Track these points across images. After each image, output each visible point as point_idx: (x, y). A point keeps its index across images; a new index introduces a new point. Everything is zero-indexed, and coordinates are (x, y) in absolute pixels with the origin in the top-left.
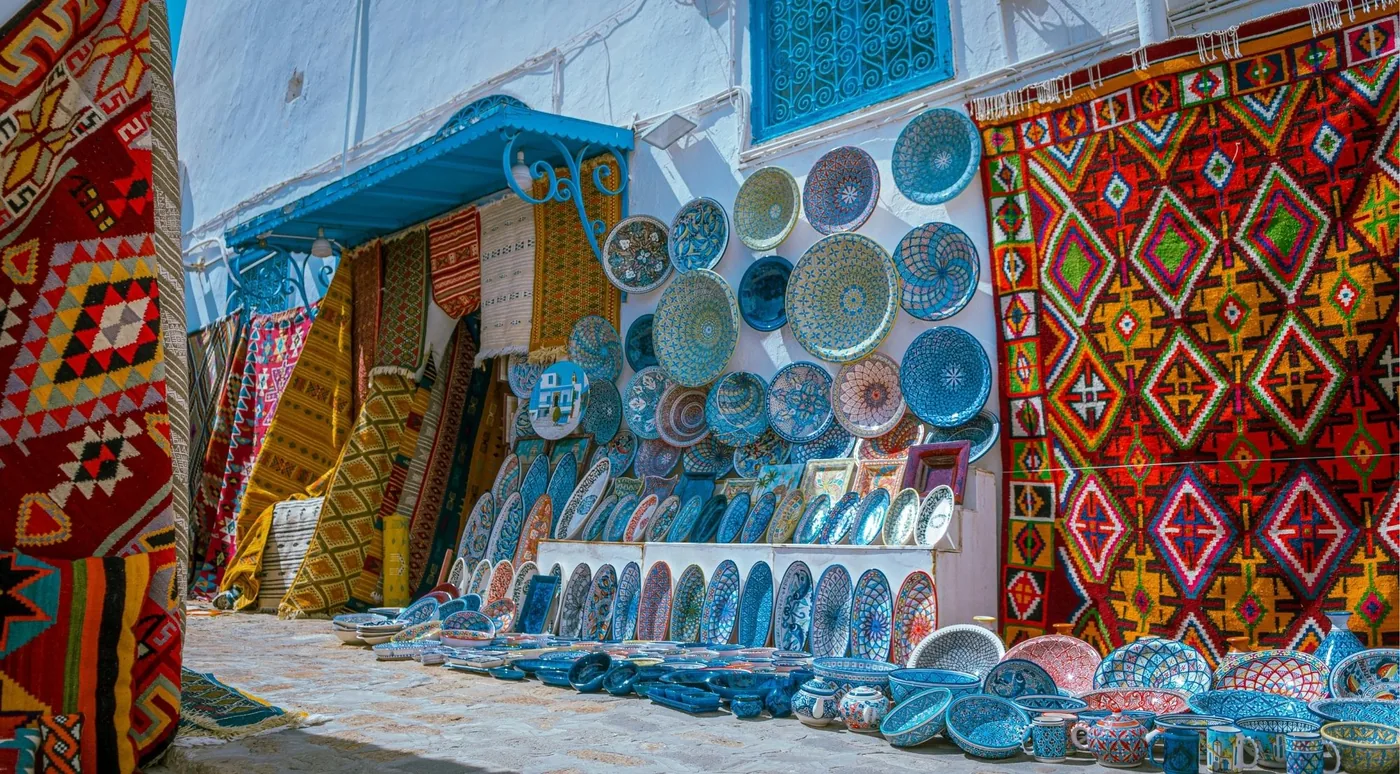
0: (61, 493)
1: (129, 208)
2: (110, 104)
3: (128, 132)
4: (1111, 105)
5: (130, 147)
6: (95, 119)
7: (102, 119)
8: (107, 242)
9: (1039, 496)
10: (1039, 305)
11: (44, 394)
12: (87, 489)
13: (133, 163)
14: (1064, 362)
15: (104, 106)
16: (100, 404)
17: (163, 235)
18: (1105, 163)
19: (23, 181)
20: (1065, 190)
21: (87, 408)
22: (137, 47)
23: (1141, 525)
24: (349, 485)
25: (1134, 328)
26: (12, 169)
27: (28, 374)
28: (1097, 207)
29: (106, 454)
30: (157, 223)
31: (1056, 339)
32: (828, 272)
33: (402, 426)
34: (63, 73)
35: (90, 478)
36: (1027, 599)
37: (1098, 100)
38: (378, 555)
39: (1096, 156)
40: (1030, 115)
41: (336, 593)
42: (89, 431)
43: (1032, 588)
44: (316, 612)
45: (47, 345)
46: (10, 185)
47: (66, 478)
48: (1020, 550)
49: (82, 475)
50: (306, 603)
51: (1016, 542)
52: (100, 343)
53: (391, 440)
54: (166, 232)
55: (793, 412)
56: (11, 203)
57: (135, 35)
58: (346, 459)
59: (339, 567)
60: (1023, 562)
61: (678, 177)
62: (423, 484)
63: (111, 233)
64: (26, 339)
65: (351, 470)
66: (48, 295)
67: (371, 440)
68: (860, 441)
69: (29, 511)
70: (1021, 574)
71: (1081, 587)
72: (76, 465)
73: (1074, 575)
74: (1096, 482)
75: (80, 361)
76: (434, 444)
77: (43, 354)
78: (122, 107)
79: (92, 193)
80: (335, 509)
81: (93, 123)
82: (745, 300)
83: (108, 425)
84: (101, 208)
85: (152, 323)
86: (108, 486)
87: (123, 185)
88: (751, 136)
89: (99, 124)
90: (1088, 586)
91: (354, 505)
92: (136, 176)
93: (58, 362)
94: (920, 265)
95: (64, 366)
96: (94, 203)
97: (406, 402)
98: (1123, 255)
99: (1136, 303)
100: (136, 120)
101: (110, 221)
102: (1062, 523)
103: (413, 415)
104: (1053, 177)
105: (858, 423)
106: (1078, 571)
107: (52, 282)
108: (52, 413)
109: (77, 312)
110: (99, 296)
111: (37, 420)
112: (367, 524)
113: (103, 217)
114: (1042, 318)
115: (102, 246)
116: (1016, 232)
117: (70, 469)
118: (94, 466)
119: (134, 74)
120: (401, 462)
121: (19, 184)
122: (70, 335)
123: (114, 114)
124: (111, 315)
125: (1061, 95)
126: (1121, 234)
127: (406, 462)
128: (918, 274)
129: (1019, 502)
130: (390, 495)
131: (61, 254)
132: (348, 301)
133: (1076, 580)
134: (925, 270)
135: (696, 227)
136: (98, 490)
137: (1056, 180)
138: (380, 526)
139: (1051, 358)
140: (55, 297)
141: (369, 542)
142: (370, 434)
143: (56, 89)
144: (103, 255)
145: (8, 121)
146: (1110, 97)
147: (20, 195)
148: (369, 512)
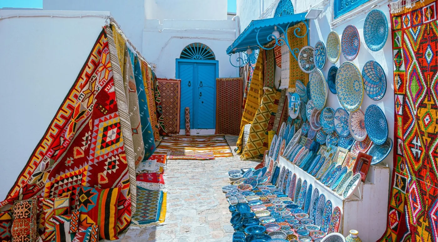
0: (105, 173)
1: (110, 108)
2: (102, 84)
3: (107, 89)
4: (429, 9)
5: (108, 92)
6: (99, 88)
7: (101, 88)
8: (106, 116)
9: (402, 181)
10: (404, 101)
11: (99, 152)
12: (110, 172)
13: (109, 96)
14: (410, 129)
15: (101, 85)
16: (110, 153)
17: (121, 110)
18: (426, 39)
19: (91, 104)
20: (414, 51)
21: (107, 154)
22: (107, 67)
23: (426, 210)
24: (258, 122)
25: (429, 122)
26: (88, 102)
27: (94, 149)
28: (422, 61)
29: (113, 164)
30: (119, 107)
31: (409, 118)
32: (348, 74)
33: (273, 103)
34: (95, 76)
35: (110, 169)
36: (394, 221)
37: (425, 7)
38: (267, 142)
39: (423, 36)
40: (405, 12)
41: (255, 153)
42: (108, 159)
43: (396, 217)
44: (249, 158)
45: (97, 142)
46: (88, 106)
47: (105, 170)
48: (395, 200)
49: (109, 169)
50: (247, 156)
51: (394, 197)
52: (108, 140)
53: (270, 108)
54: (122, 110)
55: (342, 124)
56: (89, 110)
57: (106, 64)
58: (257, 115)
59: (255, 146)
60: (395, 206)
61: (319, 29)
62: (280, 121)
63: (107, 114)
64: (92, 142)
65: (258, 118)
66: (95, 131)
67: (264, 109)
68: (356, 142)
69: (100, 177)
70: (394, 210)
71: (408, 225)
72: (107, 167)
73: (407, 219)
74: (415, 185)
75: (105, 144)
76: (284, 108)
77: (97, 144)
78: (105, 83)
79: (101, 106)
80: (253, 130)
81: (99, 90)
82: (329, 82)
83: (113, 157)
84: (104, 109)
85: (119, 133)
86: (114, 170)
87: (108, 102)
88: (334, 16)
89: (100, 89)
90: (411, 225)
91: (259, 128)
92: (111, 99)
93: (100, 145)
94: (373, 76)
95: (102, 146)
96: (102, 109)
97: (274, 96)
98: (429, 86)
99: (432, 110)
100: (109, 86)
101: (106, 111)
102: (408, 195)
103: (276, 100)
104: (411, 43)
105: (356, 134)
106: (409, 218)
107: (96, 128)
108: (101, 156)
109: (102, 134)
110: (106, 129)
111: (98, 158)
112: (263, 134)
113: (104, 111)
114: (405, 108)
115: (105, 118)
116: (400, 67)
117: (106, 168)
118: (111, 166)
119: (107, 74)
120: (273, 114)
121: (90, 105)
122: (101, 139)
123: (103, 86)
124: (110, 133)
125: (412, 5)
126: (428, 75)
127: (275, 114)
128: (373, 79)
129: (397, 181)
130: (270, 124)
131: (96, 122)
132: (261, 64)
133: (408, 221)
134: (375, 78)
135: (321, 50)
136: (112, 172)
137: (411, 45)
138: (267, 134)
139: (406, 126)
140: (97, 132)
141: (264, 139)
142: (263, 107)
143: (94, 80)
144: (106, 119)
145: (82, 94)
146: (428, 6)
147: (91, 107)
148: (263, 130)
